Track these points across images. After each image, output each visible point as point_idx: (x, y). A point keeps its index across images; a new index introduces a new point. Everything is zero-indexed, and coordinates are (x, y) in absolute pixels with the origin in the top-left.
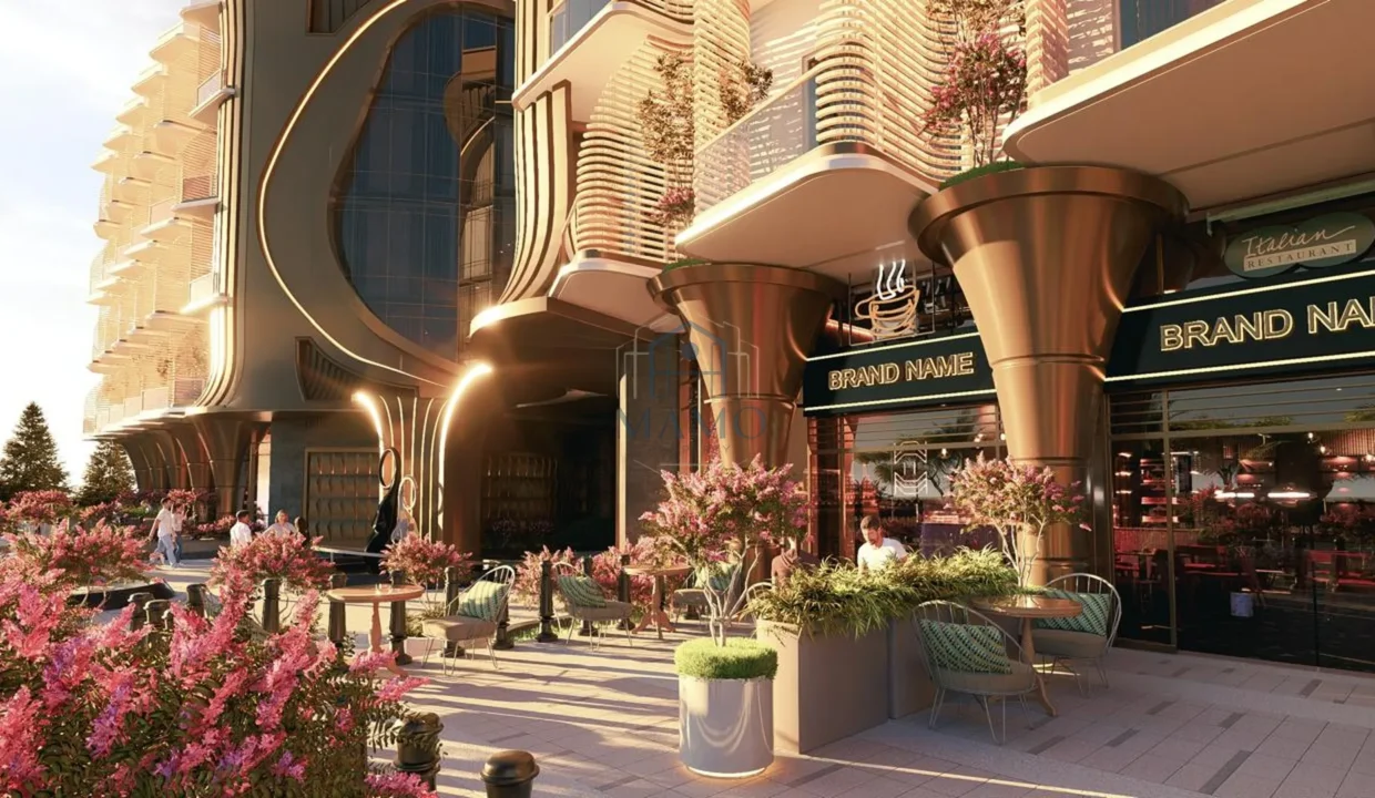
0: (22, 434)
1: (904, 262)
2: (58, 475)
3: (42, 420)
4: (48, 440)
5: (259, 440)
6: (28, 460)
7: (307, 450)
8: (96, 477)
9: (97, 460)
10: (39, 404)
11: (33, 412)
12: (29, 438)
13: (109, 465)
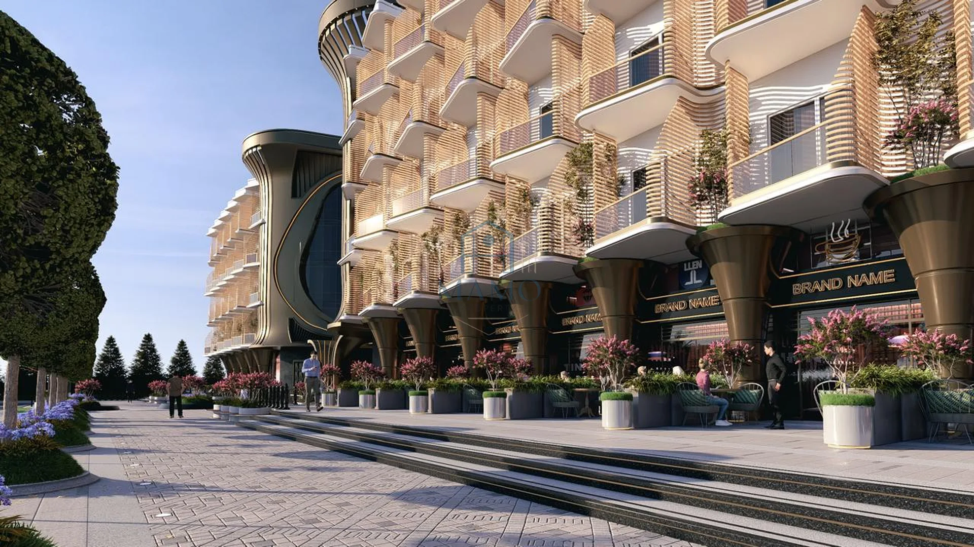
0: (178, 354)
1: (849, 220)
2: (193, 372)
3: (186, 348)
4: (189, 357)
5: (276, 357)
6: (182, 365)
7: (294, 361)
8: (207, 374)
9: (208, 365)
10: (185, 341)
11: (182, 344)
12: (181, 356)
13: (214, 367)
